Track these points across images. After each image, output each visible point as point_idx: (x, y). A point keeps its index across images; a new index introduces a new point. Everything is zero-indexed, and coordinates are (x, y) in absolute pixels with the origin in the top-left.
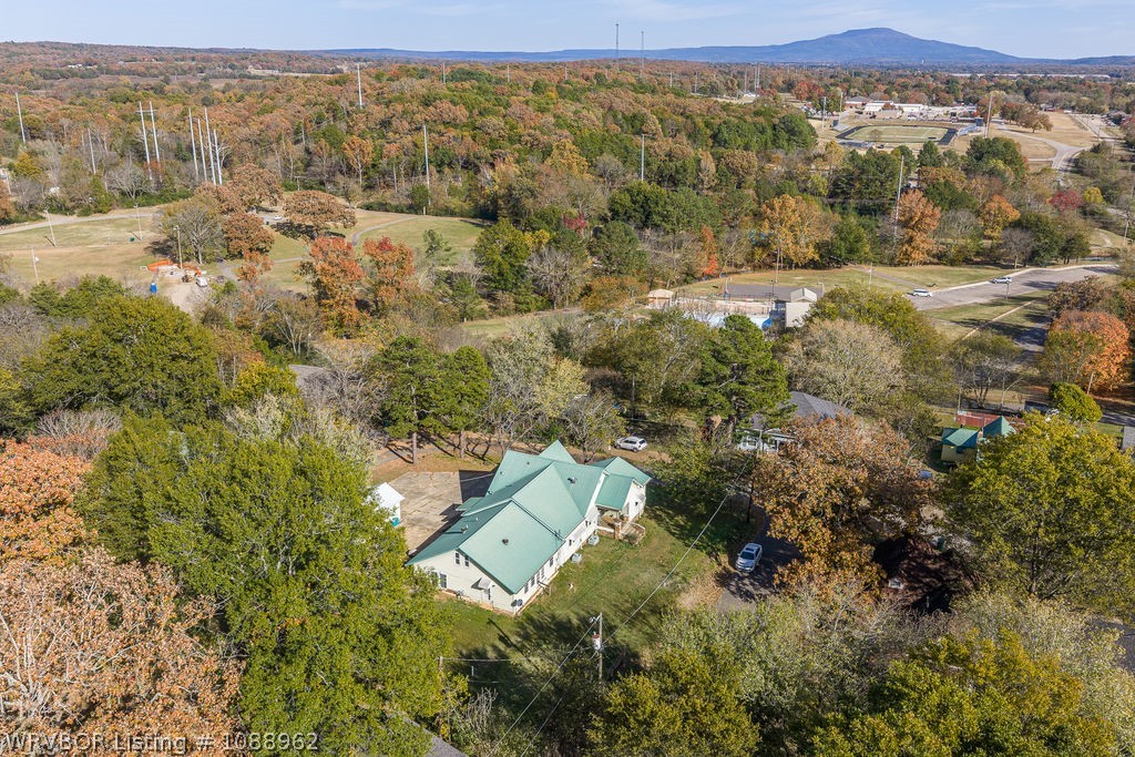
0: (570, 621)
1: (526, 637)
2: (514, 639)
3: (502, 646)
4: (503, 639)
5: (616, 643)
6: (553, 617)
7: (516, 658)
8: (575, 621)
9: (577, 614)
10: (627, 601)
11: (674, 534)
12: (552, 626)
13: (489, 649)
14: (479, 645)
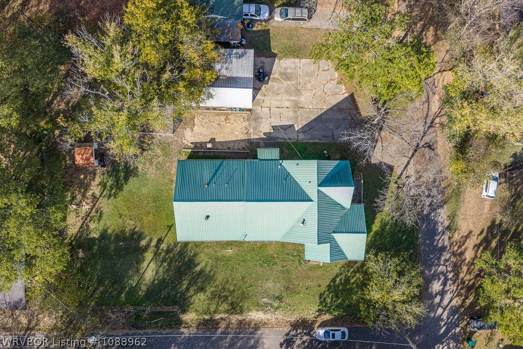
0: (197, 265)
1: (168, 251)
2: (164, 246)
3: (154, 243)
4: (160, 241)
5: (191, 297)
6: (195, 255)
7: (149, 255)
8: (198, 268)
9: (206, 265)
10: (235, 286)
11: (334, 280)
12: (186, 259)
13: (147, 239)
14: (147, 233)
